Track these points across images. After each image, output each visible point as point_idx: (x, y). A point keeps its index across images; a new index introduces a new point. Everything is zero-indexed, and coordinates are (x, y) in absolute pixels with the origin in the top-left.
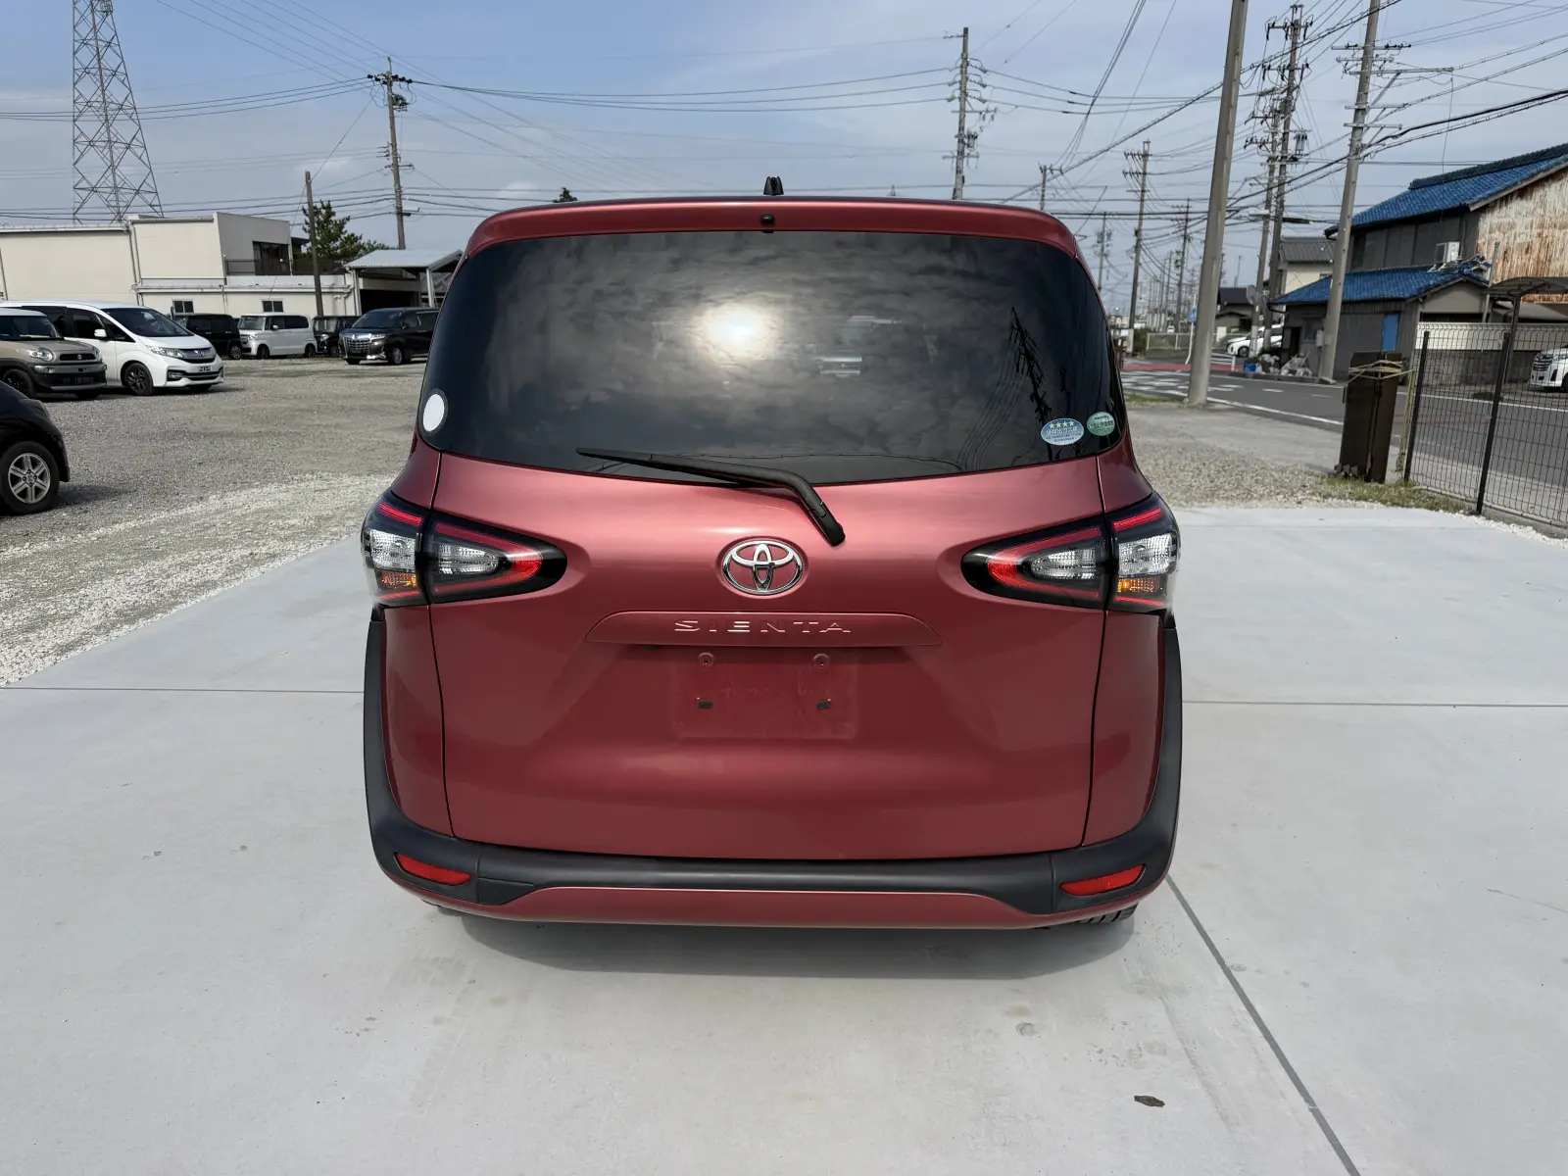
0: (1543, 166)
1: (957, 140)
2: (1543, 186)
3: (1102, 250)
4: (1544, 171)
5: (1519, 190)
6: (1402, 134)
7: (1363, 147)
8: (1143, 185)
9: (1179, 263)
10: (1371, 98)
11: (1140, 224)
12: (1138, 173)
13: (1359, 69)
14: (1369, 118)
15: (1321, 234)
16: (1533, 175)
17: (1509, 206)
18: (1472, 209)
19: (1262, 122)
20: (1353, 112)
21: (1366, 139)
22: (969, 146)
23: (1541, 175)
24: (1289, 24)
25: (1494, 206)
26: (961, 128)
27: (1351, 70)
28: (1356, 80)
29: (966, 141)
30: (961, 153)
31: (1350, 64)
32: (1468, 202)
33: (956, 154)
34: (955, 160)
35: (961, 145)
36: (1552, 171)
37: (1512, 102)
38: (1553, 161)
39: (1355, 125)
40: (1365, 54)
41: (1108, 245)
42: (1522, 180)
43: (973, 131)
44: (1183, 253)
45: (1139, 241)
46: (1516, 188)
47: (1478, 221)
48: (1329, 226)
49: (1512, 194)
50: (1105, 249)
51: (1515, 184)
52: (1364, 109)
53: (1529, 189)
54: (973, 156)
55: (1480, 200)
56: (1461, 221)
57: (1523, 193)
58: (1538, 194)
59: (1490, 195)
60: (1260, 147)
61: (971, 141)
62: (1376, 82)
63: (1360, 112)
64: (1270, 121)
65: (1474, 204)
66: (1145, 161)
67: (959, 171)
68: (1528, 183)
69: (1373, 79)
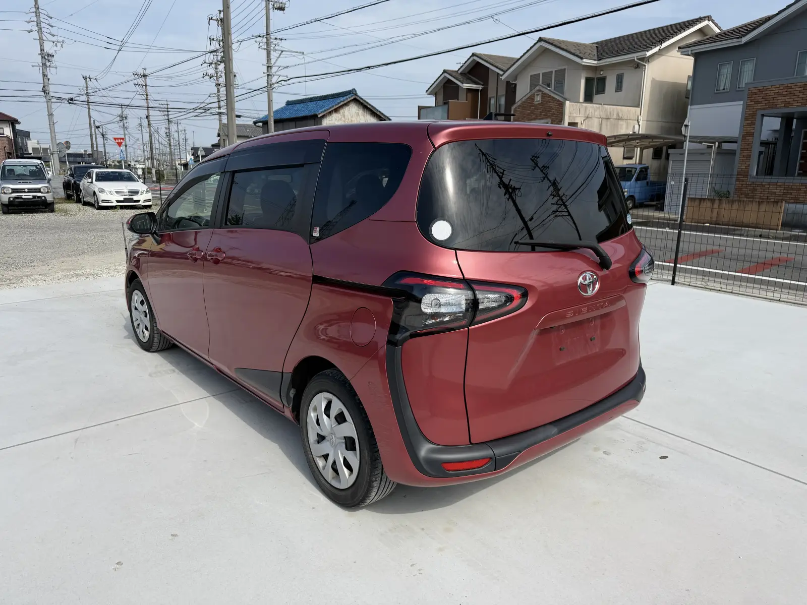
0: (342, 99)
1: (40, 56)
2: (343, 108)
3: (124, 125)
4: (343, 101)
5: (335, 109)
6: (289, 80)
7: (273, 84)
8: (146, 92)
9: (168, 134)
10: (273, 61)
11: (148, 113)
12: (142, 85)
13: (266, 47)
14: (274, 70)
15: (251, 123)
16: (339, 103)
17: (332, 116)
18: (319, 116)
19: (209, 66)
20: (266, 67)
21: (274, 80)
22: (49, 61)
23: (342, 103)
24: (219, 19)
25: (327, 116)
26: (42, 50)
27: (262, 47)
28: (265, 52)
29: (46, 57)
30: (44, 65)
31: (261, 44)
32: (317, 113)
33: (41, 65)
34: (41, 68)
35: (44, 60)
36: (345, 102)
37: (337, 71)
38: (345, 98)
39: (268, 73)
40: (267, 40)
41: (126, 123)
42: (336, 105)
43: (50, 52)
44: (169, 128)
45: (149, 121)
46: (334, 108)
47: (321, 120)
48: (255, 120)
49: (332, 111)
50: (126, 125)
51: (333, 107)
52: (271, 67)
53: (338, 109)
54: (53, 67)
55: (322, 112)
56: (315, 121)
57: (336, 110)
58: (341, 111)
59: (325, 111)
60: (211, 78)
61: (50, 58)
62: (274, 55)
63: (269, 67)
64: (213, 66)
65: (319, 114)
66: (145, 79)
67: (44, 75)
68: (338, 106)
69: (272, 52)
